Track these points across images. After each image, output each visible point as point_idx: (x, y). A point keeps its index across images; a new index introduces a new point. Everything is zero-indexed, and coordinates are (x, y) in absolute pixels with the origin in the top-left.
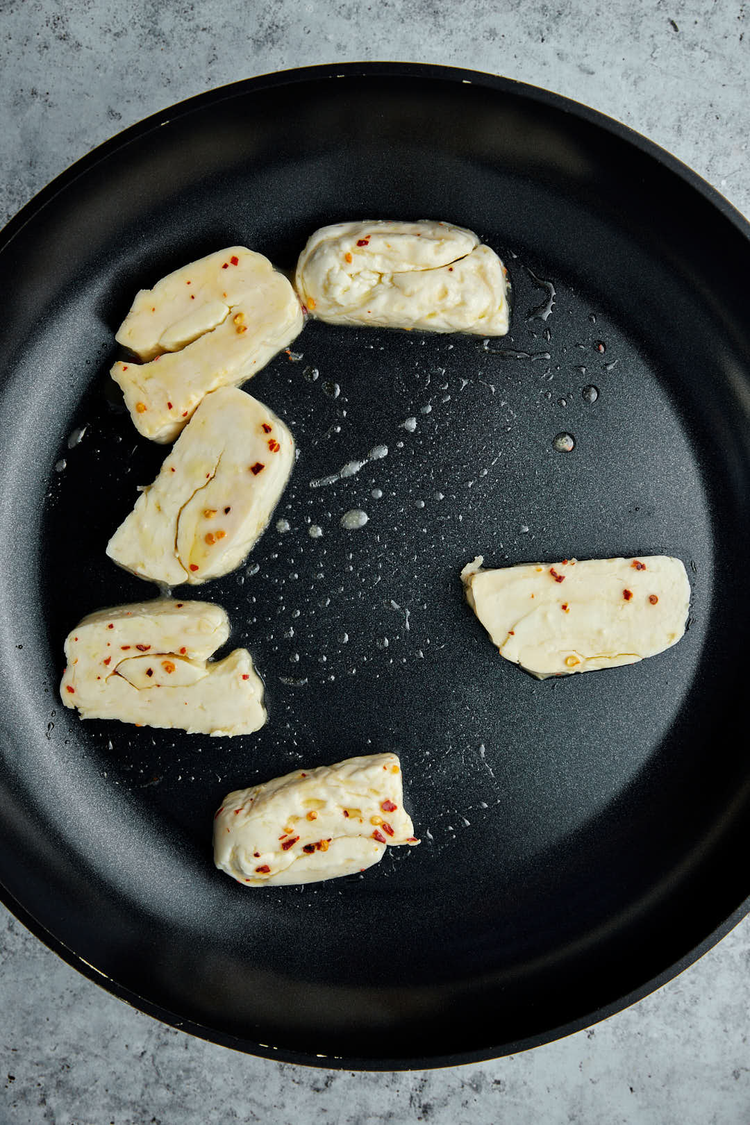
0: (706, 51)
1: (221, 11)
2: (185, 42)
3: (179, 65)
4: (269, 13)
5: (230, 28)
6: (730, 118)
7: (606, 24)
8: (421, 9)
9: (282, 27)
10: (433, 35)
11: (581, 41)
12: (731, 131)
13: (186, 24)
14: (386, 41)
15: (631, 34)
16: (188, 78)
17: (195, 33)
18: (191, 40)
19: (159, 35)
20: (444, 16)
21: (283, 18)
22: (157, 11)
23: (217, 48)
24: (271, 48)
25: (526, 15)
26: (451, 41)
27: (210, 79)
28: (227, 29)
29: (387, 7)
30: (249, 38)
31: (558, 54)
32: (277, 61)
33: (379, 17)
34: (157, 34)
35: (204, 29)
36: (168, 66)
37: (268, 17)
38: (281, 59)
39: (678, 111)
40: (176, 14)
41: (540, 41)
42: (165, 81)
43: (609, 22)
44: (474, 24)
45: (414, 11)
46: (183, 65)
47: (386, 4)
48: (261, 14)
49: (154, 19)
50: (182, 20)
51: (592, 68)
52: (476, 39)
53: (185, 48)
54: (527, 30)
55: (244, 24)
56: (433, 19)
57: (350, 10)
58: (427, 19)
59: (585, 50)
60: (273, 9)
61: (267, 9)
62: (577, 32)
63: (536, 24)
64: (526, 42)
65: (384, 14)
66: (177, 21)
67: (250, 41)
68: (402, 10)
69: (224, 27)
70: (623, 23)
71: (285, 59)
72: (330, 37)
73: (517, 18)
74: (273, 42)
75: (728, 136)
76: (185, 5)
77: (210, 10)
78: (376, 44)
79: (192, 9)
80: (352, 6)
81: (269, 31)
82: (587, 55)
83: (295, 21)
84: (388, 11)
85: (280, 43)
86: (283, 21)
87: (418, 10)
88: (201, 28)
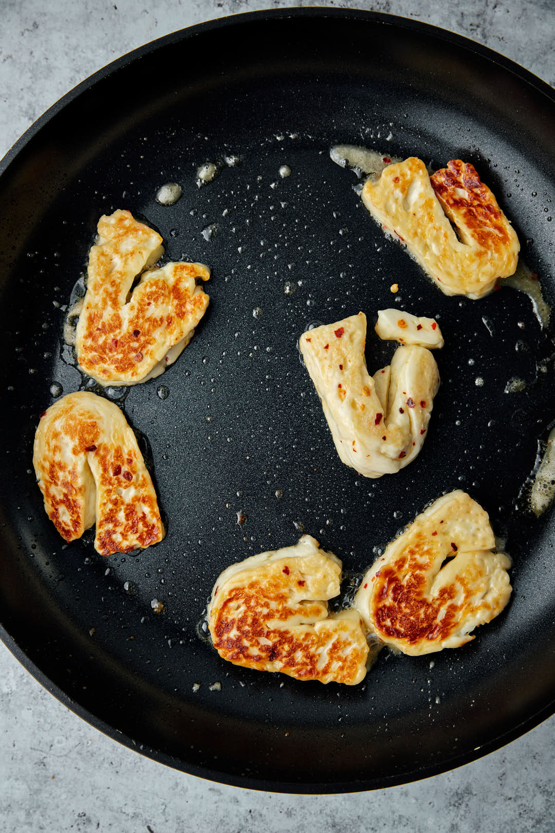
0: (125, 813)
1: (499, 814)
2: (524, 788)
3: (527, 771)
4: (462, 816)
5: (490, 801)
6: (102, 763)
7: (203, 828)
8: (345, 828)
9: (450, 805)
10: (335, 808)
11: (221, 813)
12: (100, 755)
13: (524, 801)
14: (370, 801)
15: (183, 822)
16: (520, 760)
17: (517, 796)
18: (519, 790)
19: (544, 792)
20: (327, 823)
21: (451, 812)
22: (547, 809)
23: (499, 785)
24: (458, 788)
25: (265, 829)
26: (320, 805)
27: (504, 761)
28: (493, 800)
29: (371, 826)
30: (475, 795)
31: (238, 802)
32: (453, 780)
33: (378, 819)
34: (546, 793)
35: (510, 799)
36: (536, 769)
37: (462, 812)
38: (450, 781)
39: (143, 766)
40: (533, 809)
41: (252, 811)
42: (537, 757)
43: (201, 829)
44: (304, 820)
45: (351, 825)
46: (524, 771)
47: (372, 829)
48: (467, 814)
49: (549, 804)
50: (527, 805)
51: (211, 794)
52: (301, 808)
53: (524, 784)
54: (263, 818)
55: (479, 805)
56: (336, 821)
57: (400, 823)
58: (341, 821)
59: (217, 807)
60: (458, 818)
61: (463, 818)
62: (225, 819)
63: (256, 823)
64: (263, 808)
65: (373, 821)
66: (531, 803)
67: (474, 793)
68: (359, 826)
69: (495, 802)
70: (190, 829)
71: (447, 782)
72: (414, 801)
73: (271, 827)
74: (457, 794)
75: (102, 750)
76: (525, 816)
77: (507, 814)
78: (379, 798)
79: (520, 814)
80: (399, 826)
81: (460, 802)
82: (216, 803)
83: (441, 811)
84: (371, 824)
85: (452, 793)
86: (450, 810)
87: (348, 827)
88: (512, 800)
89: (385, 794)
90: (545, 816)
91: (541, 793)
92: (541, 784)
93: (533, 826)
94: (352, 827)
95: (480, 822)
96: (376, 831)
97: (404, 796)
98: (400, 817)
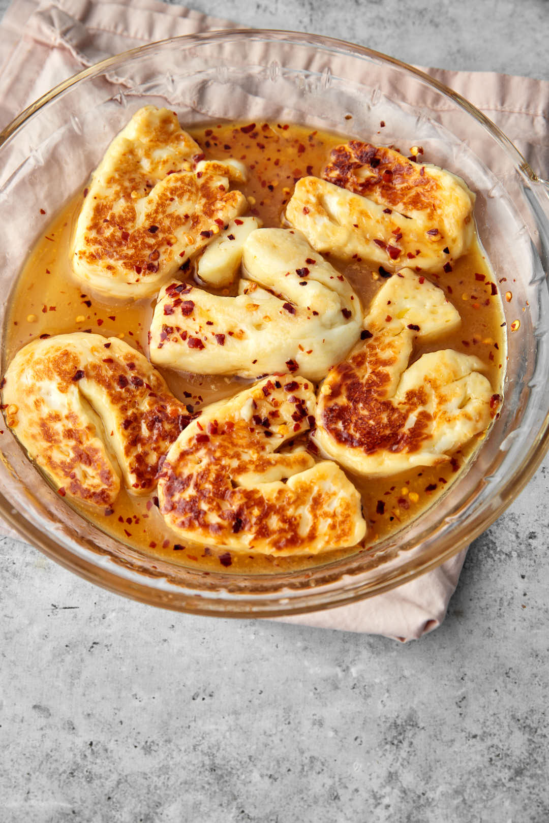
89: (289, 723)
90: (527, 764)
91: (520, 729)
92: (519, 715)
93: (511, 779)
94: (239, 773)
95: (431, 770)
96: (275, 780)
97: (316, 727)
98: (312, 759)
